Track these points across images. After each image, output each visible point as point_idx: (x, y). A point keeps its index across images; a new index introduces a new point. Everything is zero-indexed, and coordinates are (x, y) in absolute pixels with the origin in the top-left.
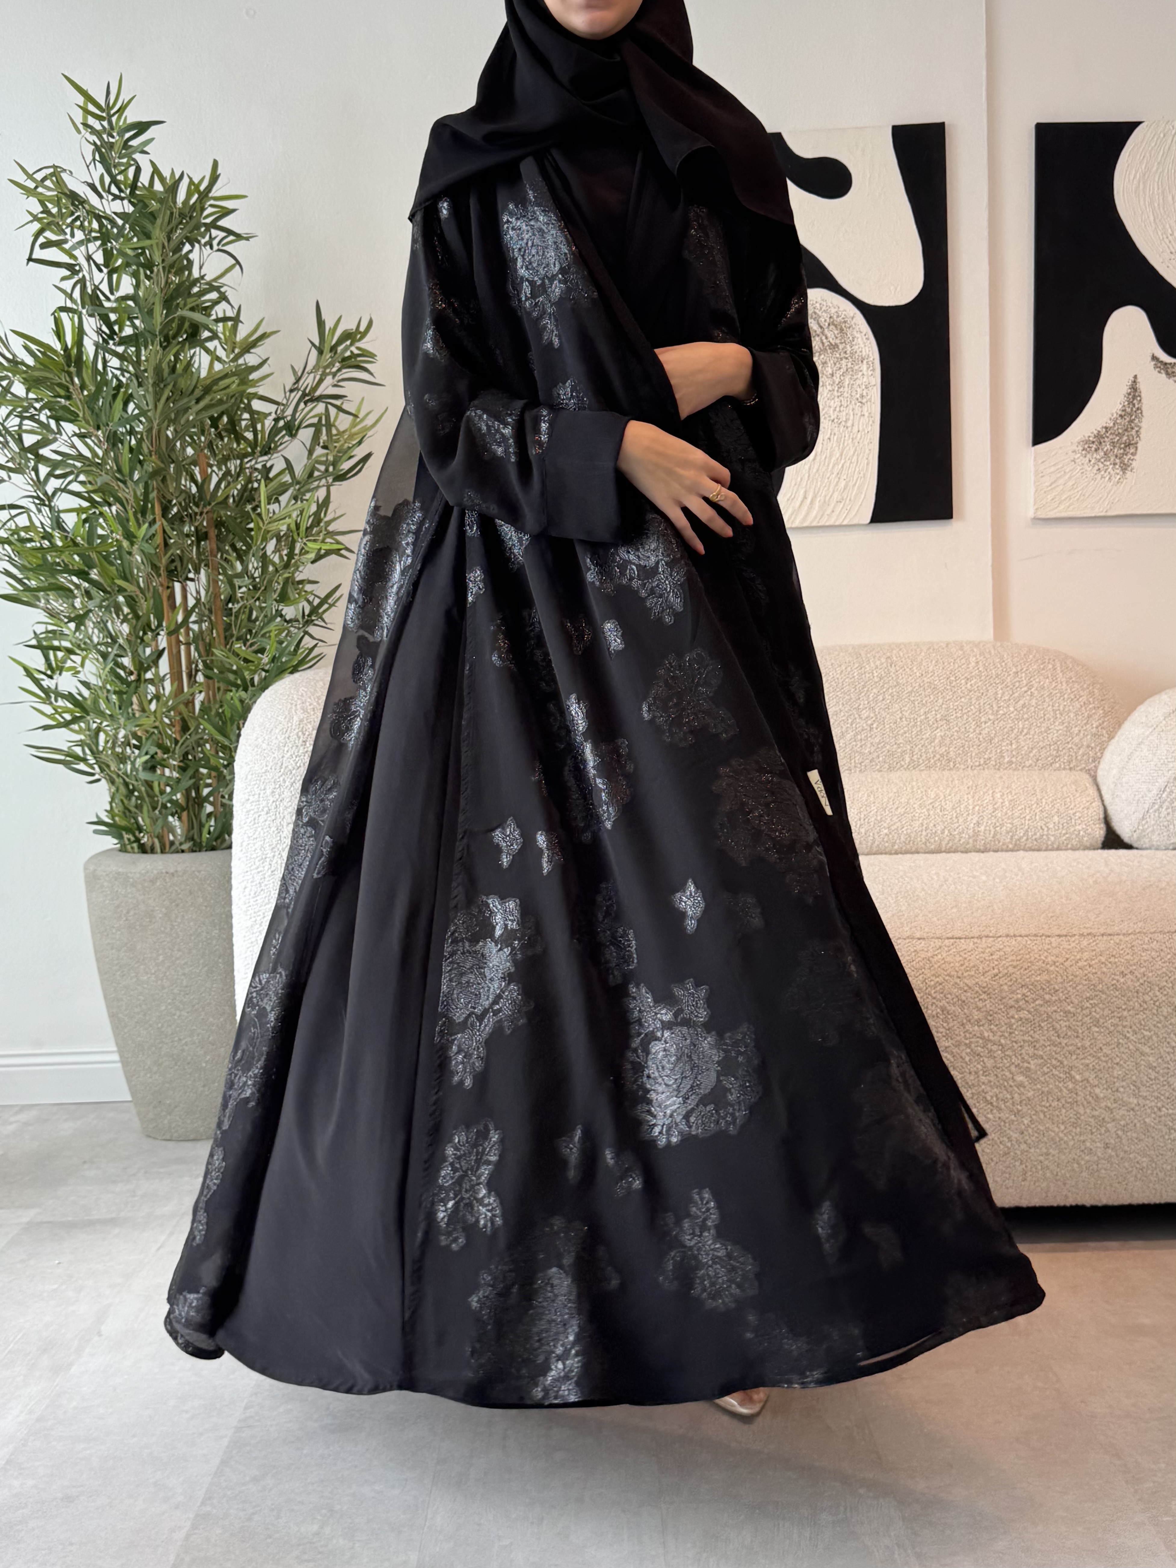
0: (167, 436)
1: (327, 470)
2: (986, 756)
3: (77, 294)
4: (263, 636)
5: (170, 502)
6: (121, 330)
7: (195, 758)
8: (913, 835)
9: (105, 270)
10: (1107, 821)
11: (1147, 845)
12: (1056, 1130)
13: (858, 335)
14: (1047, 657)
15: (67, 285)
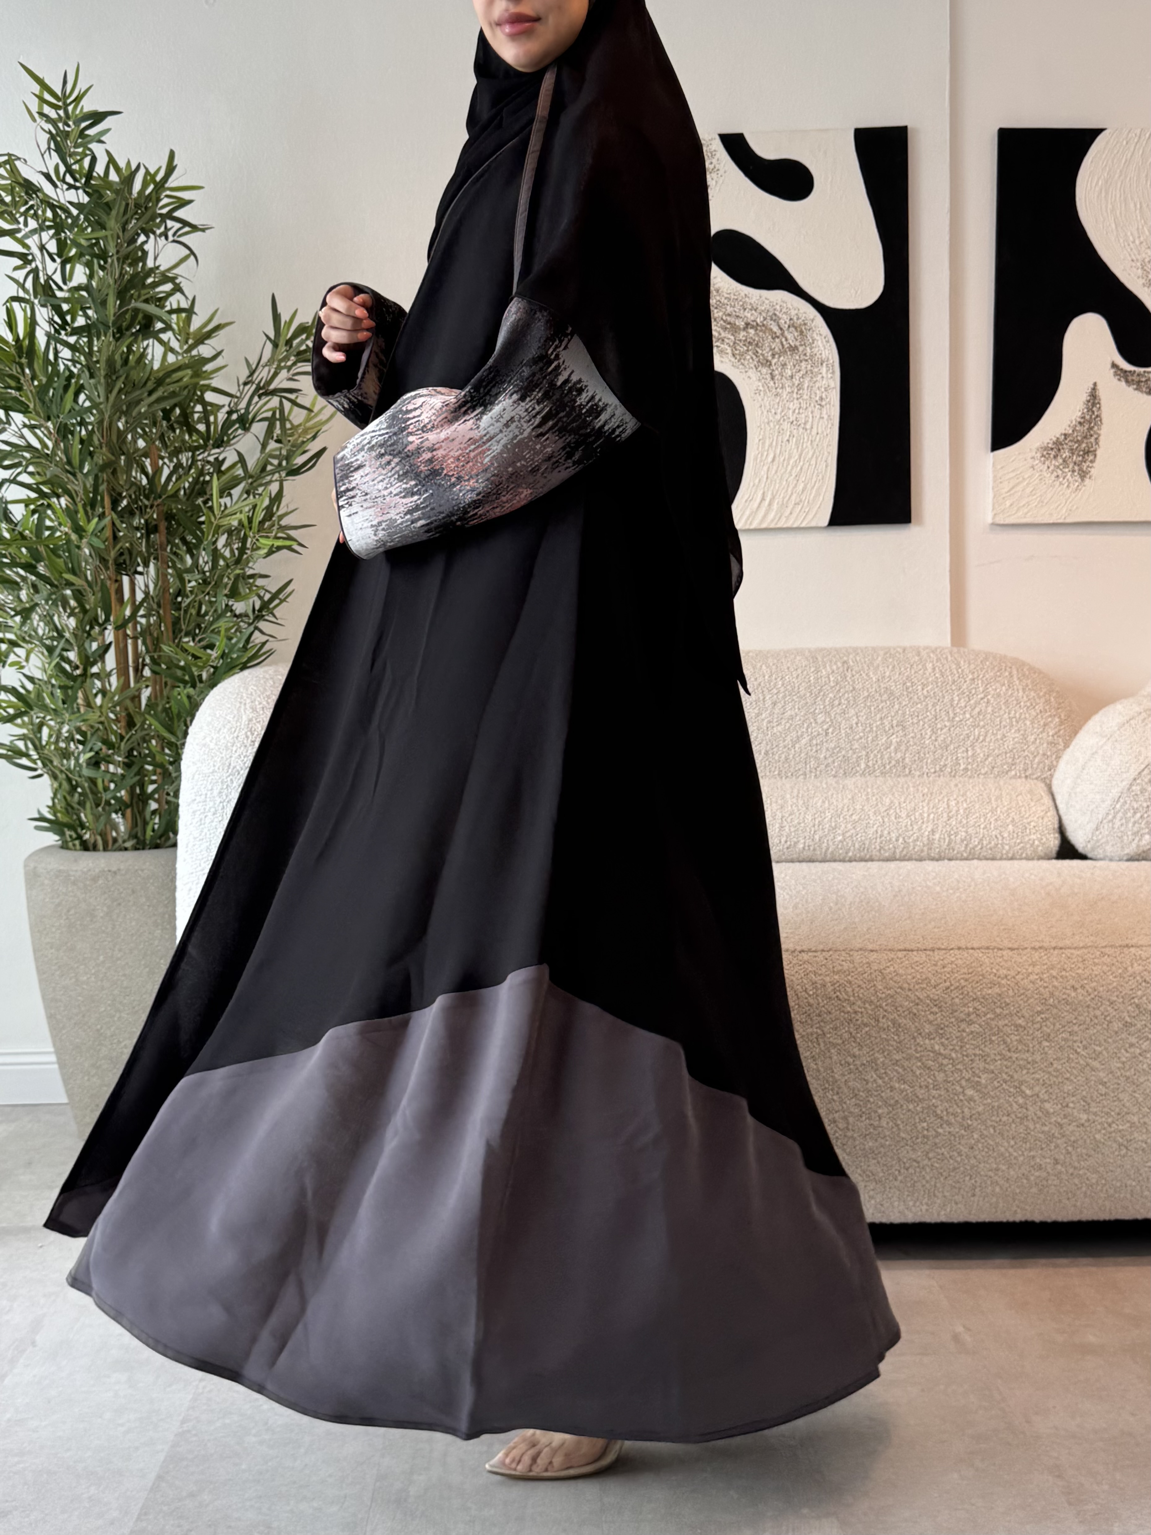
0: (118, 428)
1: (280, 464)
2: (942, 763)
3: (29, 285)
4: (213, 631)
5: (120, 494)
6: (73, 320)
7: (140, 754)
8: (867, 842)
9: (58, 260)
10: (1062, 831)
11: (1102, 856)
12: (1006, 1144)
13: (818, 338)
14: (1004, 665)
15: (20, 275)
